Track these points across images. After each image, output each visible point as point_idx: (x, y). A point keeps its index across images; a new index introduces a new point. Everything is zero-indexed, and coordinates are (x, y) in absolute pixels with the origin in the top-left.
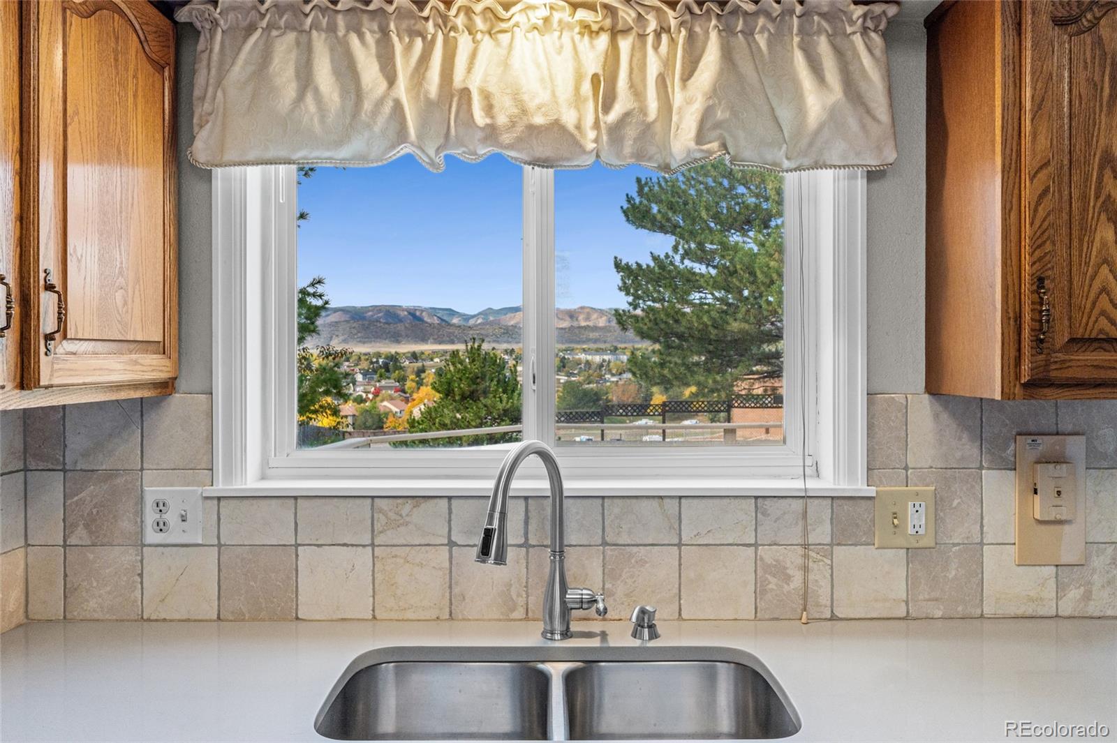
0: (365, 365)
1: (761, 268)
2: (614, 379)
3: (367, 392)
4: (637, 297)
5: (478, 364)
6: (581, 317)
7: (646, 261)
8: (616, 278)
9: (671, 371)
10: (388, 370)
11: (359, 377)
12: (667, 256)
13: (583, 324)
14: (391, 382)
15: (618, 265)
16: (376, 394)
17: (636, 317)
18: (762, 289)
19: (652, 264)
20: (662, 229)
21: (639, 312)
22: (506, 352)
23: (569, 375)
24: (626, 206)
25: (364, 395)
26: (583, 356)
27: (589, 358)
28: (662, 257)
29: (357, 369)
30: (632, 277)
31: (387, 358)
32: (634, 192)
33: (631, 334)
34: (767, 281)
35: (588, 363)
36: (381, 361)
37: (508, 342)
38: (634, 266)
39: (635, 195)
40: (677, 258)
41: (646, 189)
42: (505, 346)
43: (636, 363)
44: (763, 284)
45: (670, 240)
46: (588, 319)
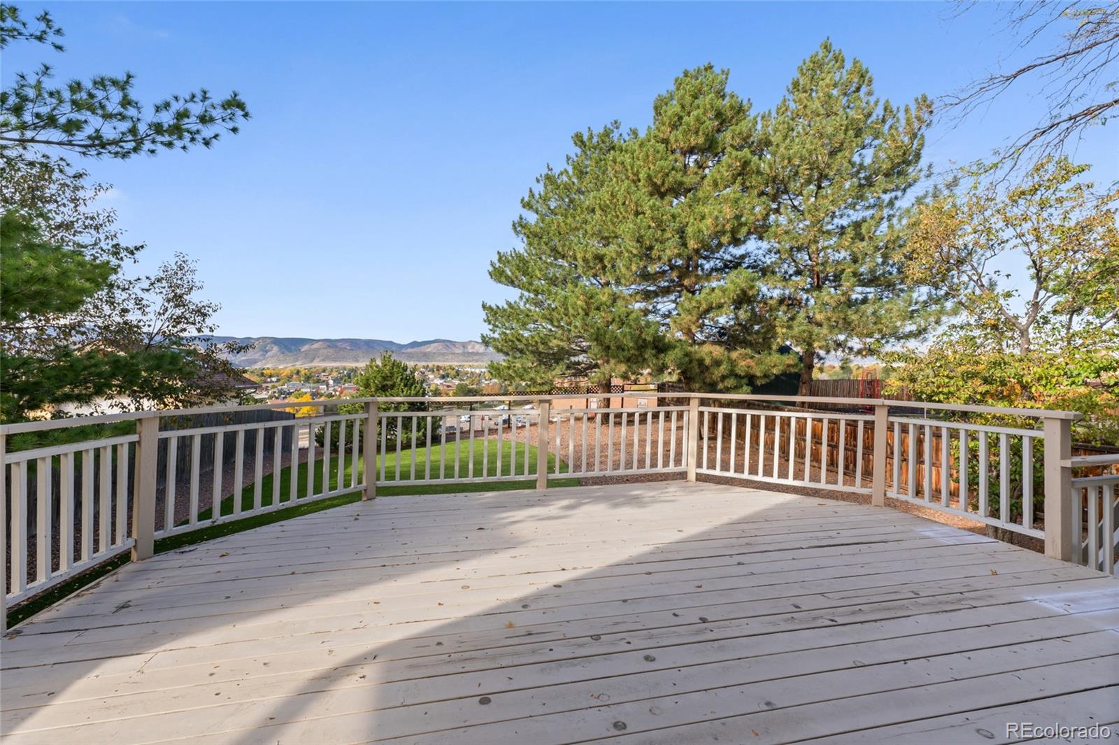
0: (335, 374)
1: (572, 305)
2: (487, 382)
3: (335, 390)
4: (495, 326)
5: (388, 367)
6: (469, 347)
7: (503, 304)
8: (483, 314)
9: (515, 371)
10: (350, 378)
11: (331, 382)
12: (515, 302)
13: (470, 351)
14: (351, 385)
15: (484, 306)
16: (341, 392)
17: (495, 339)
18: (572, 318)
19: (506, 307)
20: (512, 283)
21: (496, 336)
22: (424, 367)
23: (461, 380)
24: (491, 269)
25: (333, 393)
26: (469, 370)
27: (473, 370)
28: (513, 303)
29: (330, 377)
30: (493, 314)
31: (350, 370)
32: (495, 259)
33: (491, 349)
34: (576, 313)
35: (472, 373)
36: (345, 372)
37: (426, 361)
38: (495, 307)
39: (496, 261)
40: (522, 304)
41: (504, 259)
42: (424, 364)
43: (493, 367)
44: (573, 315)
45: (518, 292)
46: (473, 348)
